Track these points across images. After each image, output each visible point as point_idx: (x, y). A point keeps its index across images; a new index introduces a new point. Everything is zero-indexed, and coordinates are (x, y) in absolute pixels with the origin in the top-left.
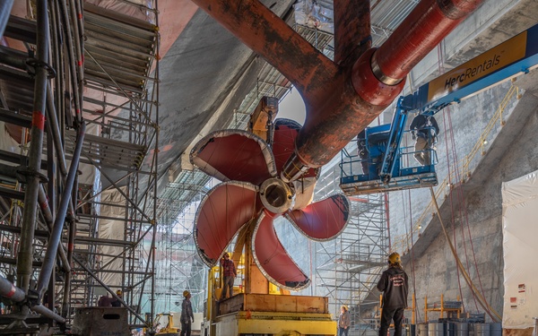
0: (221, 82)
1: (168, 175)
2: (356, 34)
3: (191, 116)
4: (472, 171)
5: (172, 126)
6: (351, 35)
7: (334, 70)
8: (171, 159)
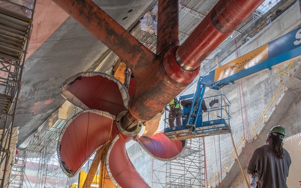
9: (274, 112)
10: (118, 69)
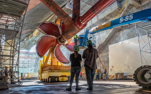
0: (46, 17)
1: (29, 37)
2: (77, 13)
3: (36, 23)
4: (104, 42)
5: (31, 25)
6: (76, 13)
7: (72, 19)
8: (30, 33)
9: (109, 35)
10: (58, 21)
